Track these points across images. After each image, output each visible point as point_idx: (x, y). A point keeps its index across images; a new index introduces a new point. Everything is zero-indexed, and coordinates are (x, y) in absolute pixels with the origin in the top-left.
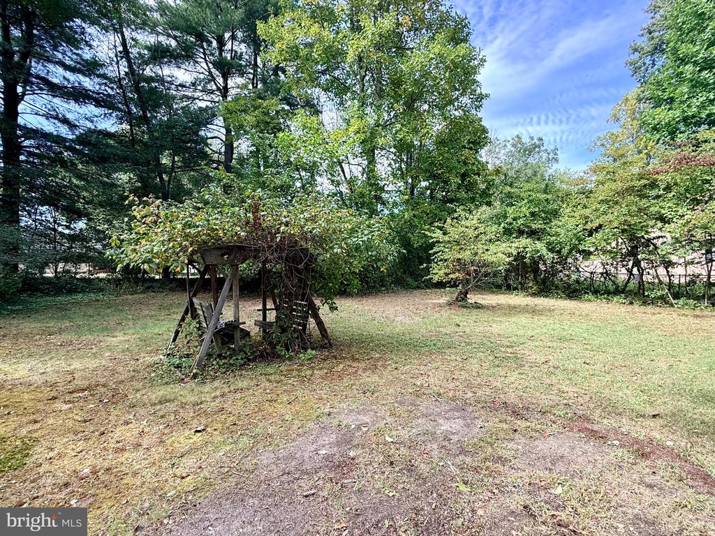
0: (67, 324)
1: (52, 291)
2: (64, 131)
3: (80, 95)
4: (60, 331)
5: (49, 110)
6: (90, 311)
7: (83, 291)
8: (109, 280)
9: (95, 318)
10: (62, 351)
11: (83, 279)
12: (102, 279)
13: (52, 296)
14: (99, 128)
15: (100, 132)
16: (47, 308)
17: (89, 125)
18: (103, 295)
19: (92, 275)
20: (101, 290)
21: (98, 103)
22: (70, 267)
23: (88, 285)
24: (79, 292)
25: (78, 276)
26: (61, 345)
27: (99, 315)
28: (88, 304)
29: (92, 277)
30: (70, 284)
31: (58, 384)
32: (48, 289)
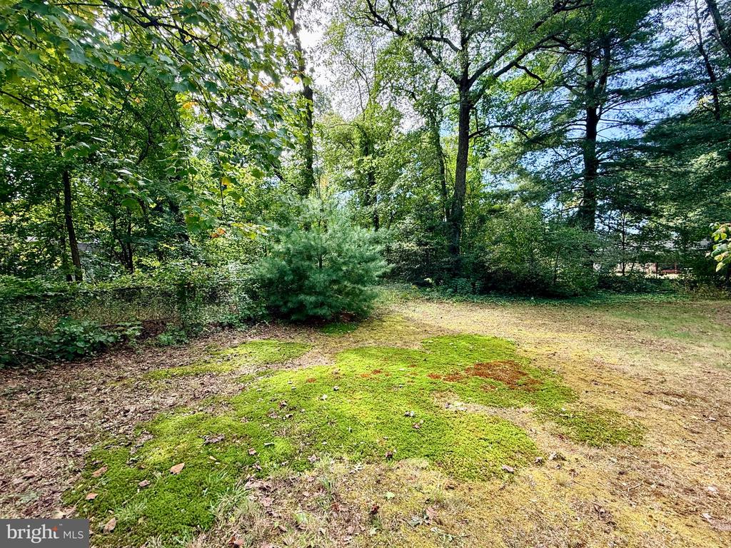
0: (642, 322)
1: (623, 289)
2: (635, 133)
3: (651, 90)
4: (639, 329)
5: (621, 118)
6: (664, 313)
7: (652, 292)
8: (681, 282)
9: (671, 321)
10: (645, 349)
11: (652, 280)
12: (673, 280)
13: (623, 294)
14: (672, 114)
15: (674, 119)
16: (621, 304)
17: (661, 116)
18: (675, 297)
19: (662, 275)
20: (673, 292)
21: (670, 87)
22: (637, 266)
23: (657, 286)
24: (648, 292)
25: (646, 276)
26: (642, 343)
27: (675, 318)
28: (660, 306)
29: (662, 278)
30: (638, 283)
31: (651, 381)
32: (619, 287)
